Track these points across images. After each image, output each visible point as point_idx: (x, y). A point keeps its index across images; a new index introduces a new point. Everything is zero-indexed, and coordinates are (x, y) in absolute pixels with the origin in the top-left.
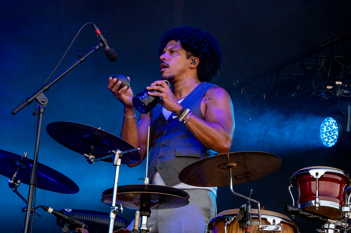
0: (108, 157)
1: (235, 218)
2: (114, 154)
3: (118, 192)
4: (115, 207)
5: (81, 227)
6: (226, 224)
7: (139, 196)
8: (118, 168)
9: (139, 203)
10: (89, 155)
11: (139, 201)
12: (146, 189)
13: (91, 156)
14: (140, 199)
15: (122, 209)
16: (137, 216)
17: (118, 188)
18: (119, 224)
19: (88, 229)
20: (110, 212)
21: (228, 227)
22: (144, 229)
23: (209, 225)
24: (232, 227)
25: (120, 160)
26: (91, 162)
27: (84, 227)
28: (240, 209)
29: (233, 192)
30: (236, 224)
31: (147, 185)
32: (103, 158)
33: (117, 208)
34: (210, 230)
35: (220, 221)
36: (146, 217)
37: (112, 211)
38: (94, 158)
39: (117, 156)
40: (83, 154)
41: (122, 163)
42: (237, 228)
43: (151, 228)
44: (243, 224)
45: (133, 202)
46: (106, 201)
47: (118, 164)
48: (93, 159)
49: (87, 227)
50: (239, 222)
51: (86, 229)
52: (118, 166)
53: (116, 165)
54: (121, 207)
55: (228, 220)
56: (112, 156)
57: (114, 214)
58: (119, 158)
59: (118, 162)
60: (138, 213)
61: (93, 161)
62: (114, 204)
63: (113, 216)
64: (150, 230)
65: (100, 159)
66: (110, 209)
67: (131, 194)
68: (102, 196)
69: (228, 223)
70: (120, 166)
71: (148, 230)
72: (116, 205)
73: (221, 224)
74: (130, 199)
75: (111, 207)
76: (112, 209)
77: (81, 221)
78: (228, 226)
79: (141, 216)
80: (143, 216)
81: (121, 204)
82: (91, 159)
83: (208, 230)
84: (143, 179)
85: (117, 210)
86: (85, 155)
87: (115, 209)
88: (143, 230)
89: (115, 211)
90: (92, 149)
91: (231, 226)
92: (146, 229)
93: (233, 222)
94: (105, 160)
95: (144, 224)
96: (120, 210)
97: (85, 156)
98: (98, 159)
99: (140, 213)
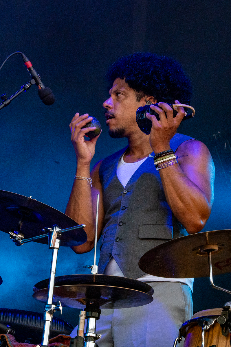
0: (42, 236)
1: (216, 321)
2: (51, 233)
3: (55, 284)
4: (52, 305)
5: (6, 333)
6: (204, 329)
7: (84, 291)
8: (56, 252)
9: (84, 300)
10: (16, 234)
11: (85, 298)
12: (94, 281)
13: (19, 235)
14: (87, 294)
15: (61, 308)
16: (81, 318)
17: (56, 279)
18: (57, 329)
19: (15, 336)
20: (45, 312)
21: (207, 334)
22: (91, 335)
23: (180, 330)
24: (213, 333)
25: (58, 241)
26: (18, 244)
27: (9, 333)
28: (223, 308)
29: (214, 285)
30: (218, 328)
31: (95, 275)
32: (35, 238)
33: (55, 306)
34: (182, 337)
35: (196, 325)
36: (95, 319)
37: (47, 311)
38: (23, 237)
39: (54, 235)
40: (8, 233)
41: (61, 244)
42: (218, 335)
43: (100, 335)
44: (226, 329)
45: (76, 298)
46: (39, 298)
47: (55, 246)
48: (22, 239)
49: (14, 332)
50: (221, 327)
51: (12, 335)
52: (55, 249)
53: (53, 248)
54: (60, 305)
55: (206, 323)
56: (47, 235)
57: (50, 315)
58: (57, 238)
59: (56, 243)
60: (83, 313)
61: (22, 241)
62: (50, 302)
63: (48, 317)
64: (99, 337)
65: (31, 239)
66: (45, 308)
67: (73, 288)
68: (34, 290)
69: (207, 327)
70: (58, 249)
71: (97, 337)
72: (54, 303)
73: (197, 328)
74: (72, 295)
75: (46, 305)
76: (47, 308)
77: (6, 324)
78: (207, 331)
79: (87, 318)
80: (90, 318)
81: (60, 302)
82: (18, 239)
83: (179, 337)
84: (90, 267)
85: (54, 310)
86: (11, 233)
87: (52, 308)
88: (90, 337)
89: (51, 310)
90: (20, 225)
91: (211, 333)
92: (94, 335)
93: (213, 326)
94: (37, 241)
95: (92, 329)
96: (59, 310)
97: (11, 236)
98: (28, 240)
99: (86, 314)
